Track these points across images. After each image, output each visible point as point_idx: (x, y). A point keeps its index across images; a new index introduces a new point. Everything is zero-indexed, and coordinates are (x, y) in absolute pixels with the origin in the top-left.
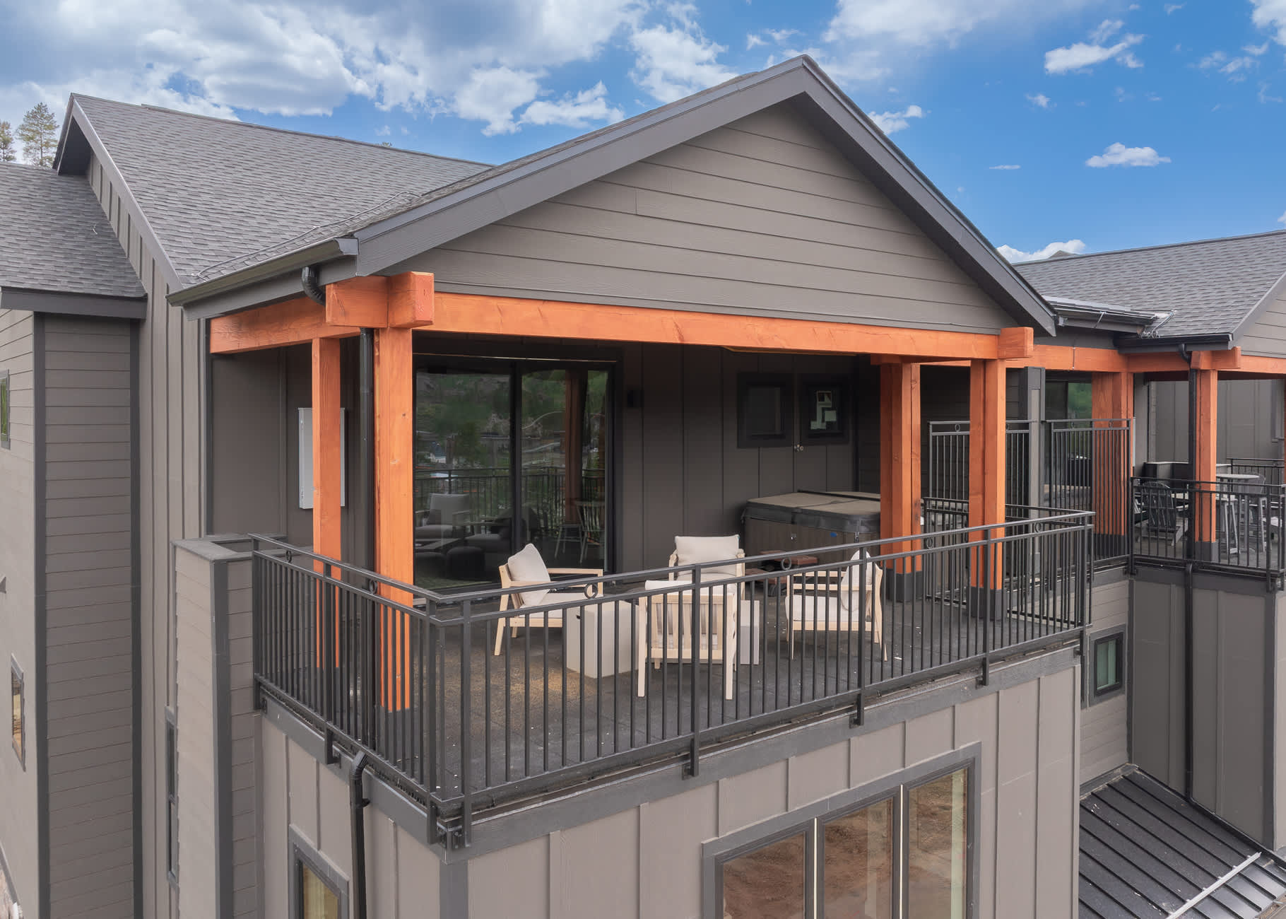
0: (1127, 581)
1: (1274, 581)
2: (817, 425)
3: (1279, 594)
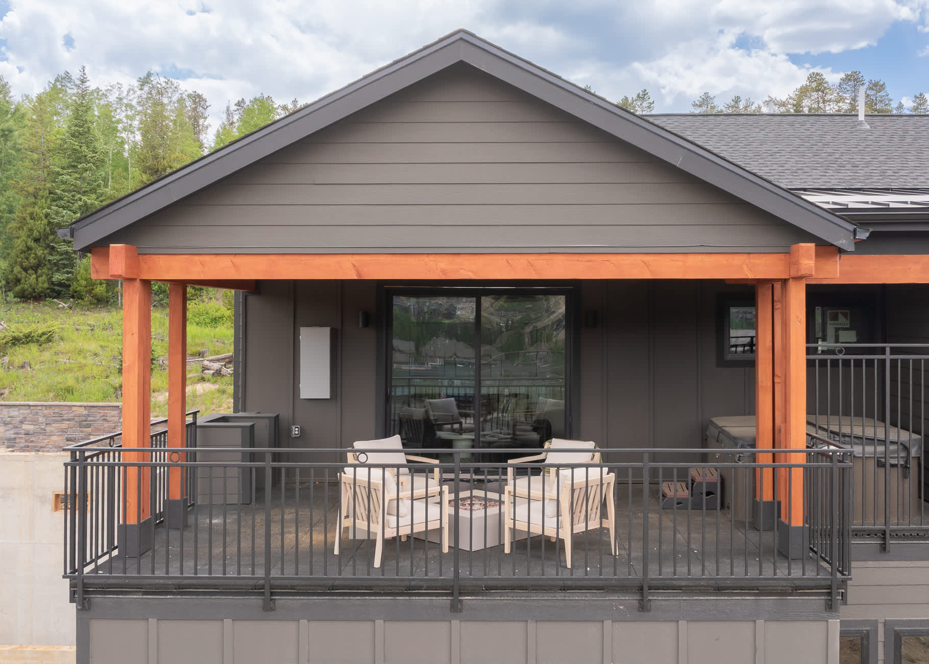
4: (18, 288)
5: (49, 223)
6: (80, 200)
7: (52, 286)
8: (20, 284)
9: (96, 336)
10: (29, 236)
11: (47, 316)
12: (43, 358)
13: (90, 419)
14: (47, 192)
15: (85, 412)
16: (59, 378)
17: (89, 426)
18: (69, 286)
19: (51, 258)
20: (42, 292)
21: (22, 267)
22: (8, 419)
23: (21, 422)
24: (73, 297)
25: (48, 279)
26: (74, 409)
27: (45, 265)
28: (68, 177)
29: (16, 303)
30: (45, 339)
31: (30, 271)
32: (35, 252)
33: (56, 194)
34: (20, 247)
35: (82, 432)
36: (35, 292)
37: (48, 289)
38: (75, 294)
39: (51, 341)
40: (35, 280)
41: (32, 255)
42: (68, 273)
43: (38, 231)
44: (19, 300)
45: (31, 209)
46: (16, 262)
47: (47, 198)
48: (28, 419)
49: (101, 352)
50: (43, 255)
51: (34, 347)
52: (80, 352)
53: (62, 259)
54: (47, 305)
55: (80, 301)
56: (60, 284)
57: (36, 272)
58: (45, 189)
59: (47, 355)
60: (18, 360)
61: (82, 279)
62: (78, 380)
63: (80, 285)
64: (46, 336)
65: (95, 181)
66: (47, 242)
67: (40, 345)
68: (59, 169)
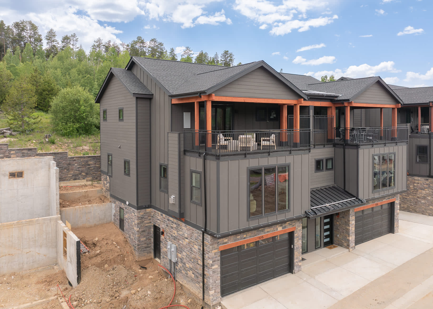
0: (334, 148)
1: (358, 146)
2: (272, 117)
3: (359, 149)
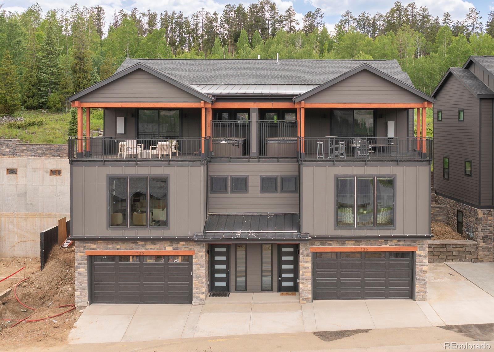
4: (25, 105)
5: (38, 79)
6: (50, 70)
7: (39, 104)
8: (26, 103)
9: (58, 123)
10: (30, 84)
11: (39, 116)
12: (40, 131)
13: (60, 149)
14: (37, 66)
15: (58, 147)
16: (47, 137)
17: (60, 151)
18: (46, 104)
19: (38, 93)
20: (35, 106)
21: (27, 97)
22: (32, 149)
23: (37, 150)
24: (47, 108)
25: (38, 101)
26: (54, 146)
27: (36, 95)
28: (45, 61)
29: (25, 110)
30: (40, 124)
31: (30, 98)
32: (32, 90)
33: (40, 67)
34: (26, 89)
35: (57, 153)
36: (32, 106)
37: (38, 105)
38: (49, 107)
39: (42, 125)
40: (32, 102)
41: (31, 92)
42: (45, 99)
43: (33, 82)
44: (26, 109)
45: (30, 74)
46: (24, 94)
47: (37, 69)
48: (39, 149)
49: (61, 129)
50: (35, 92)
51: (36, 127)
52: (53, 129)
53: (43, 93)
54: (37, 112)
55: (50, 110)
56: (42, 103)
57: (33, 98)
58: (36, 65)
59: (41, 130)
60: (31, 131)
61: (51, 101)
62: (54, 138)
63: (51, 103)
64: (40, 123)
65: (56, 62)
66: (37, 87)
67: (38, 126)
68: (41, 58)
